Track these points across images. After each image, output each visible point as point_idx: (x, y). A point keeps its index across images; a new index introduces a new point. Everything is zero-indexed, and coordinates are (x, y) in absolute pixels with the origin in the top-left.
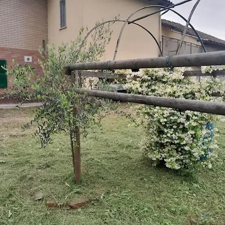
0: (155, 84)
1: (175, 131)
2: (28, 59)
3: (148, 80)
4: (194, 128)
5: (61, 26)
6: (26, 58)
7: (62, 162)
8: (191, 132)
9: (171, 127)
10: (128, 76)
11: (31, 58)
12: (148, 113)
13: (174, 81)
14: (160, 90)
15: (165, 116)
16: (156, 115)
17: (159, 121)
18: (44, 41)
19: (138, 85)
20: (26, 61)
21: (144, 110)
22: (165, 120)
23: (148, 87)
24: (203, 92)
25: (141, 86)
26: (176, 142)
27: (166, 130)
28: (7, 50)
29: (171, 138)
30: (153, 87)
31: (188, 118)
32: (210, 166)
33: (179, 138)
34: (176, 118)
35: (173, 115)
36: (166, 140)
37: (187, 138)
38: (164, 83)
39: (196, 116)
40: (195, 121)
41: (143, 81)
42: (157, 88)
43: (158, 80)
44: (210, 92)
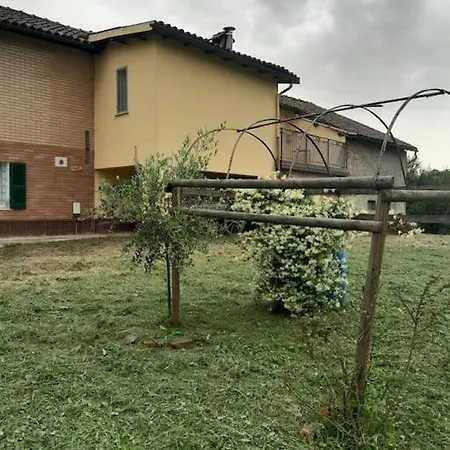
0: (269, 204)
1: (295, 261)
2: (61, 162)
3: (261, 200)
4: (316, 256)
5: (119, 110)
6: (57, 159)
7: (146, 308)
8: (312, 261)
9: (290, 258)
10: (238, 194)
11: (65, 160)
12: (261, 241)
13: (293, 201)
14: (277, 211)
15: (282, 243)
16: (272, 242)
17: (274, 249)
18: (87, 132)
19: (249, 205)
20: (57, 164)
21: (256, 237)
22: (282, 247)
23: (261, 207)
24: (326, 214)
25: (253, 207)
26: (296, 275)
27: (283, 261)
28: (28, 146)
29: (290, 271)
30: (267, 209)
31: (309, 245)
32: (338, 305)
33: (300, 270)
34: (295, 245)
35: (292, 241)
36: (284, 273)
37: (308, 271)
38: (281, 202)
39: (317, 241)
40: (317, 247)
41: (255, 200)
42: (271, 209)
43: (273, 199)
44: (334, 214)
